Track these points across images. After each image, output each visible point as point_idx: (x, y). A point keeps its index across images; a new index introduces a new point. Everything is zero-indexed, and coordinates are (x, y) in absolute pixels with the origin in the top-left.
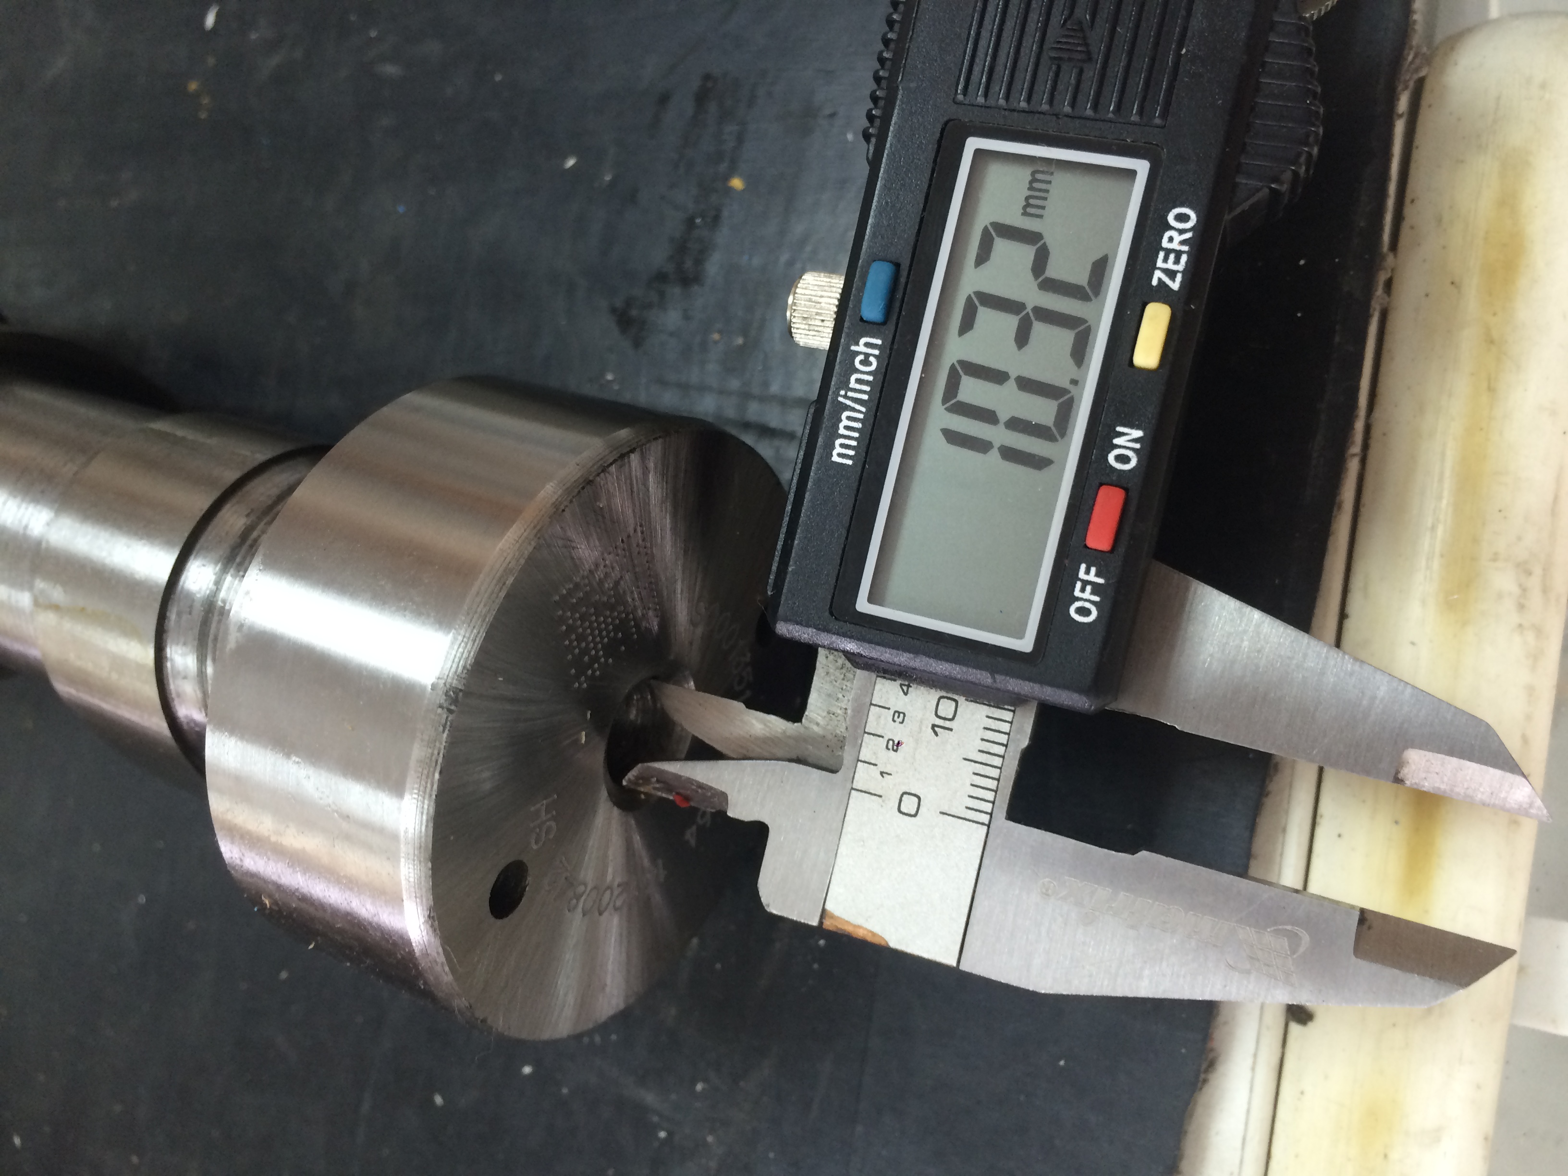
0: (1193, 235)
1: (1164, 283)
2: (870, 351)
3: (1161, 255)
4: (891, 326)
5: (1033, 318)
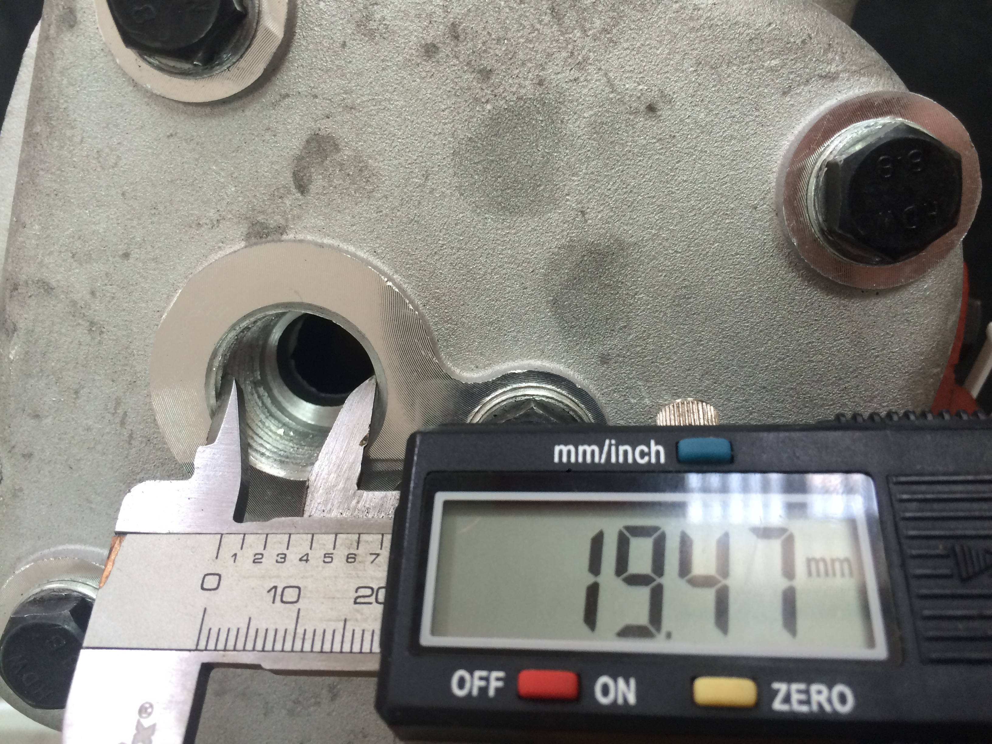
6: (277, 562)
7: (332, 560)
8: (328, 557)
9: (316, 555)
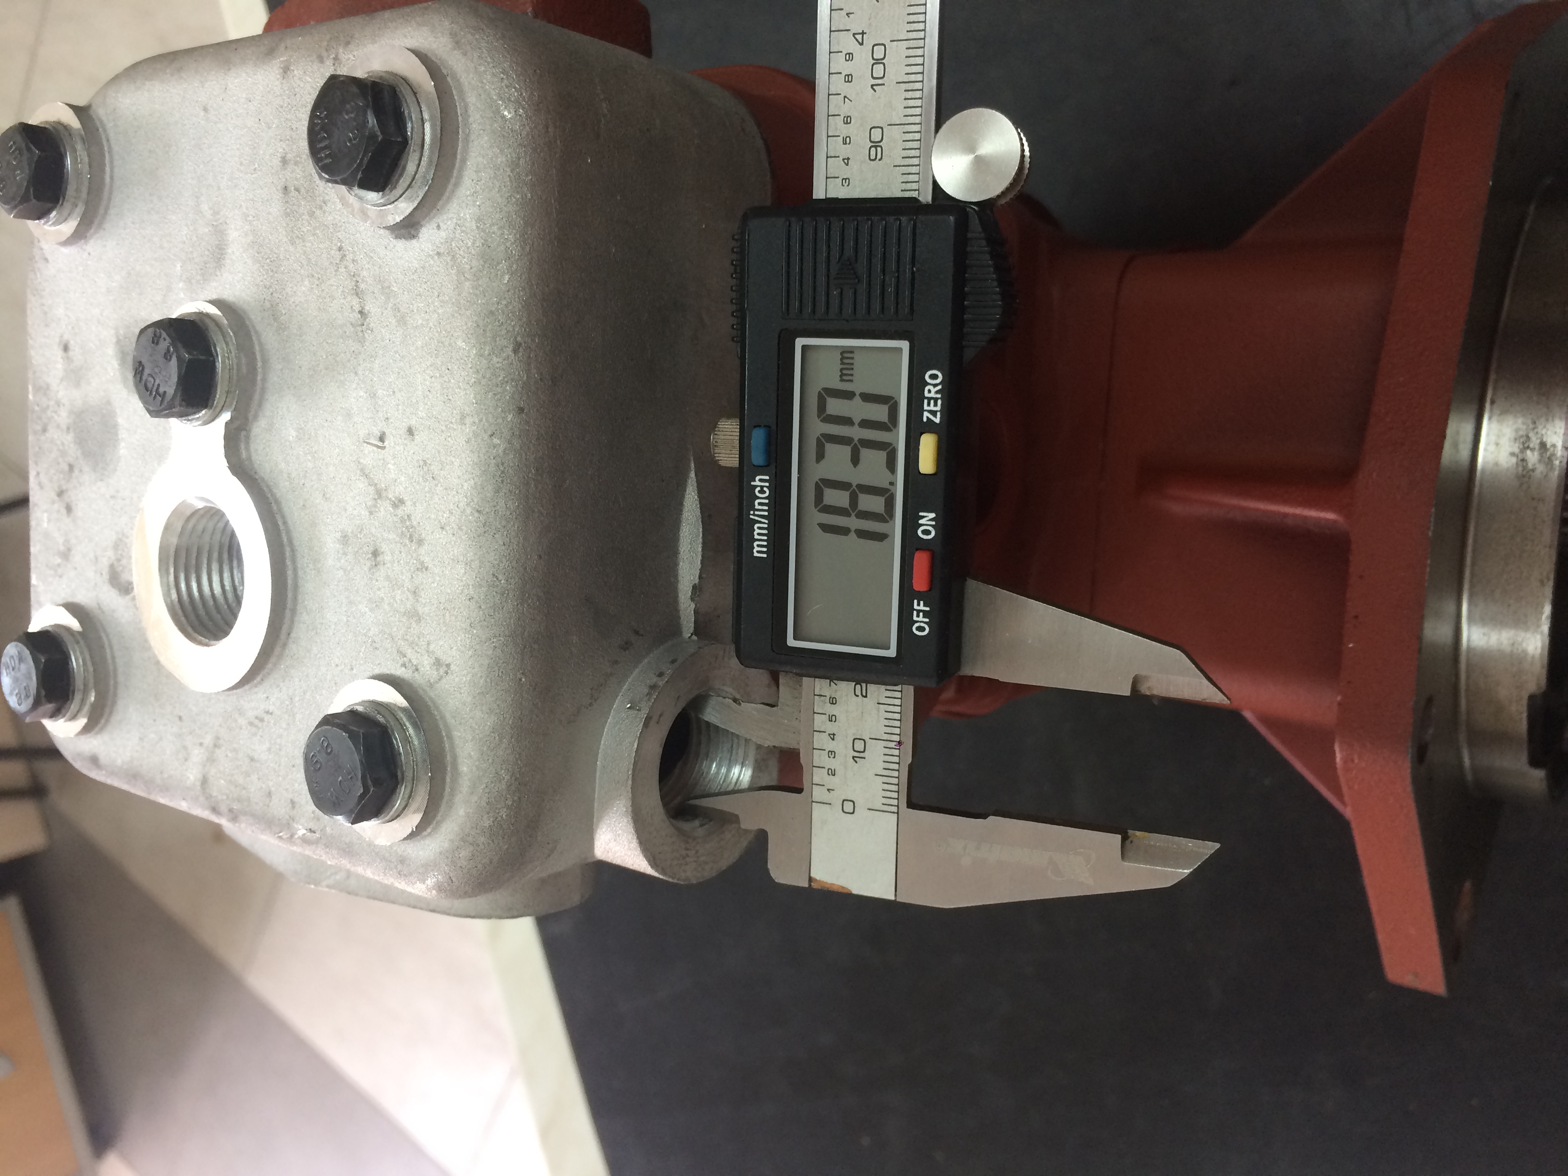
0: (942, 387)
1: (930, 419)
2: (763, 484)
3: (926, 401)
4: (773, 467)
5: (859, 447)
6: (834, 758)
7: (834, 715)
8: (832, 718)
9: (830, 727)
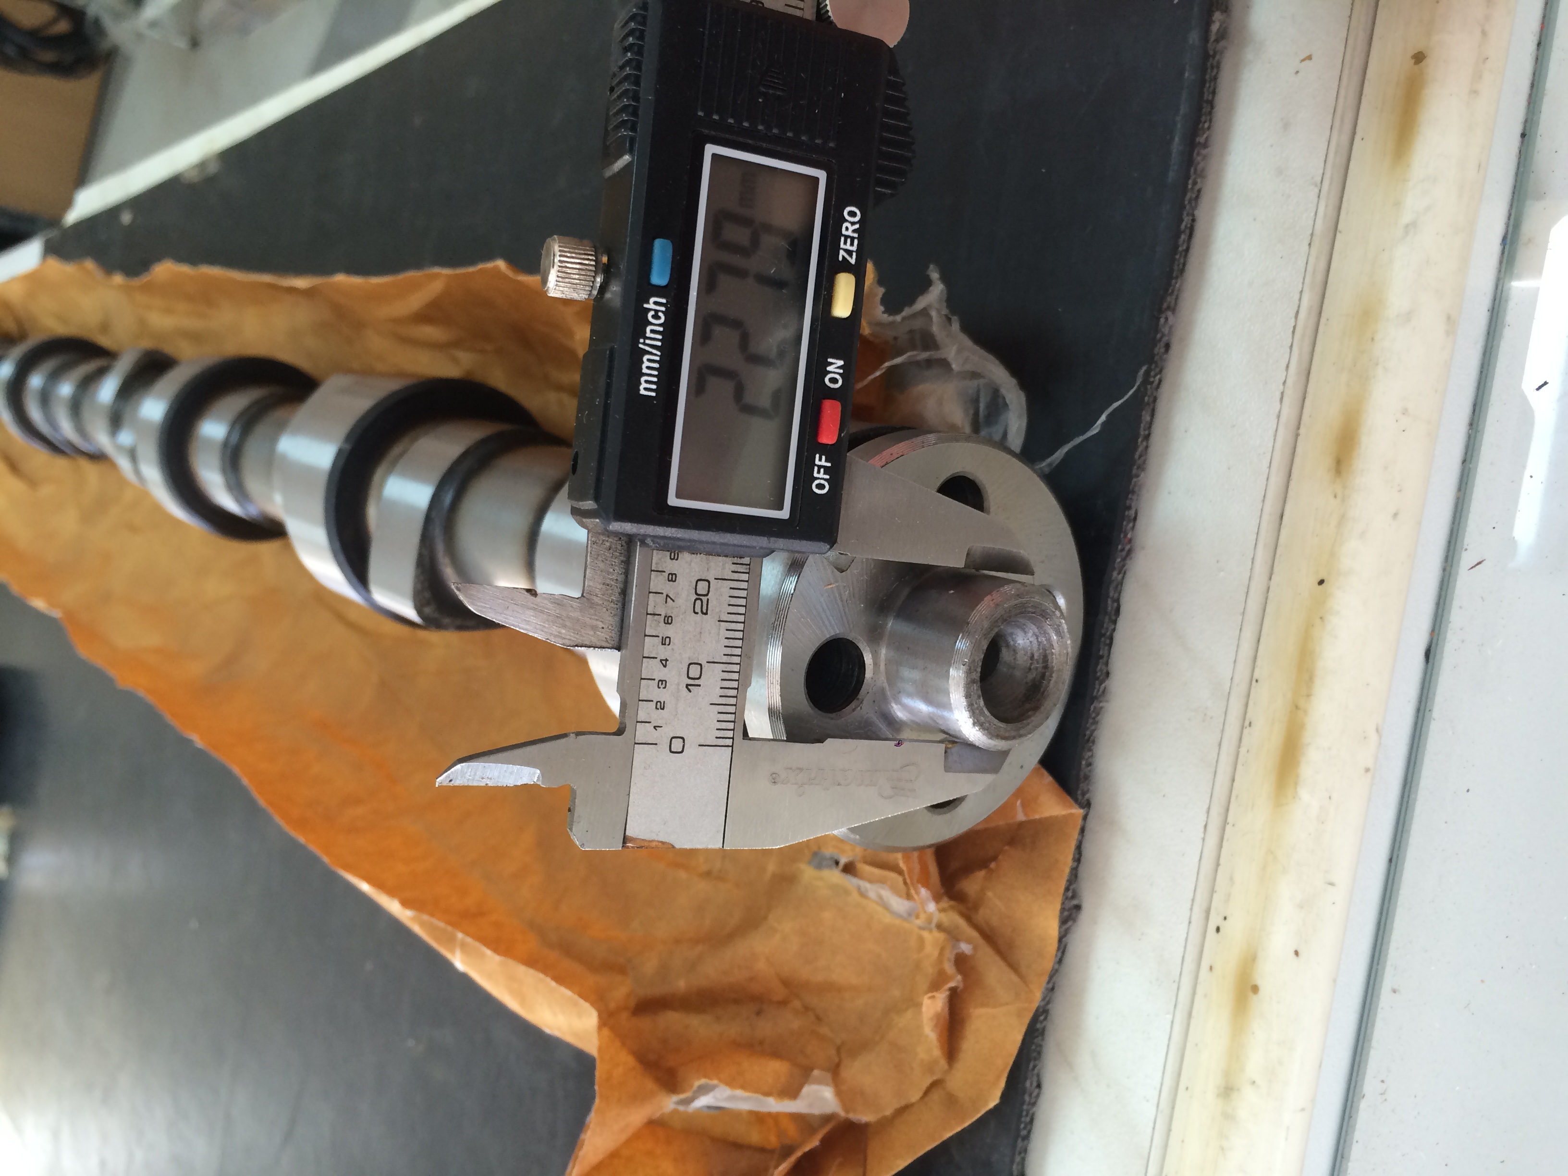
0: (860, 225)
1: (846, 259)
2: (658, 308)
3: (842, 239)
4: (672, 289)
6: (665, 688)
7: (668, 637)
8: (665, 641)
9: (663, 652)
